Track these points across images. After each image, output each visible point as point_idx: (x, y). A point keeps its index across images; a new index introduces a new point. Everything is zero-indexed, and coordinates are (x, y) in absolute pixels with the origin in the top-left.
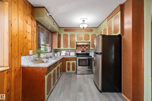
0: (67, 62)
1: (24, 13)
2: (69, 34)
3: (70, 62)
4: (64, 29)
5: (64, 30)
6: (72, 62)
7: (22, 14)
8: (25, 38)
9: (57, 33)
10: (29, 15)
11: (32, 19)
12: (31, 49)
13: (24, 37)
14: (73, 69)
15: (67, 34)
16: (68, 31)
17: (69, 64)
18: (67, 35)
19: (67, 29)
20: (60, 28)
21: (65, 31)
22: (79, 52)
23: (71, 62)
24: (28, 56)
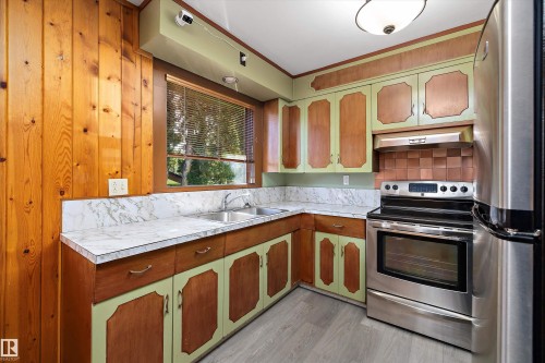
0: (319, 237)
1: (77, 35)
2: (334, 96)
3: (333, 238)
4: (312, 78)
5: (313, 85)
6: (345, 240)
7: (67, 42)
8: (85, 131)
9: (281, 104)
10: (106, 41)
11: (125, 54)
12: (120, 174)
13: (78, 128)
14: (352, 282)
15: (326, 101)
16: (331, 85)
17: (328, 248)
18: (326, 105)
19: (323, 78)
20: (294, 77)
21: (318, 89)
22: (395, 188)
23: (340, 241)
24: (105, 200)
